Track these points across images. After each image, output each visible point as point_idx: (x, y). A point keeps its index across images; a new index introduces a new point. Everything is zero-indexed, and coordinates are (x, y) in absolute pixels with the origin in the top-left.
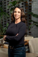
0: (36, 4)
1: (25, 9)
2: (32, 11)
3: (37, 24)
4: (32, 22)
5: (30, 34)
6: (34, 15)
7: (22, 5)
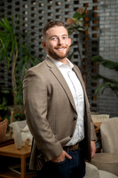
0: (110, 36)
1: (81, 49)
2: (101, 54)
3: (112, 85)
4: (101, 80)
5: (94, 108)
6: (106, 63)
7: (75, 40)
